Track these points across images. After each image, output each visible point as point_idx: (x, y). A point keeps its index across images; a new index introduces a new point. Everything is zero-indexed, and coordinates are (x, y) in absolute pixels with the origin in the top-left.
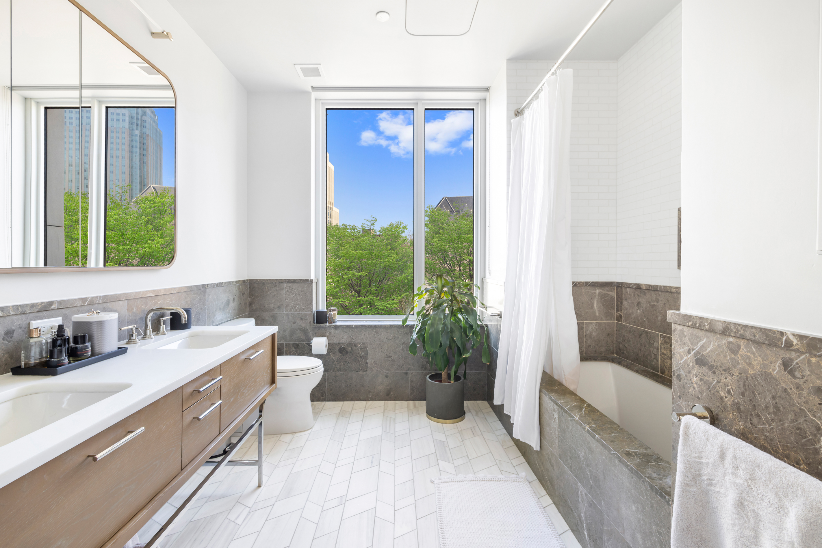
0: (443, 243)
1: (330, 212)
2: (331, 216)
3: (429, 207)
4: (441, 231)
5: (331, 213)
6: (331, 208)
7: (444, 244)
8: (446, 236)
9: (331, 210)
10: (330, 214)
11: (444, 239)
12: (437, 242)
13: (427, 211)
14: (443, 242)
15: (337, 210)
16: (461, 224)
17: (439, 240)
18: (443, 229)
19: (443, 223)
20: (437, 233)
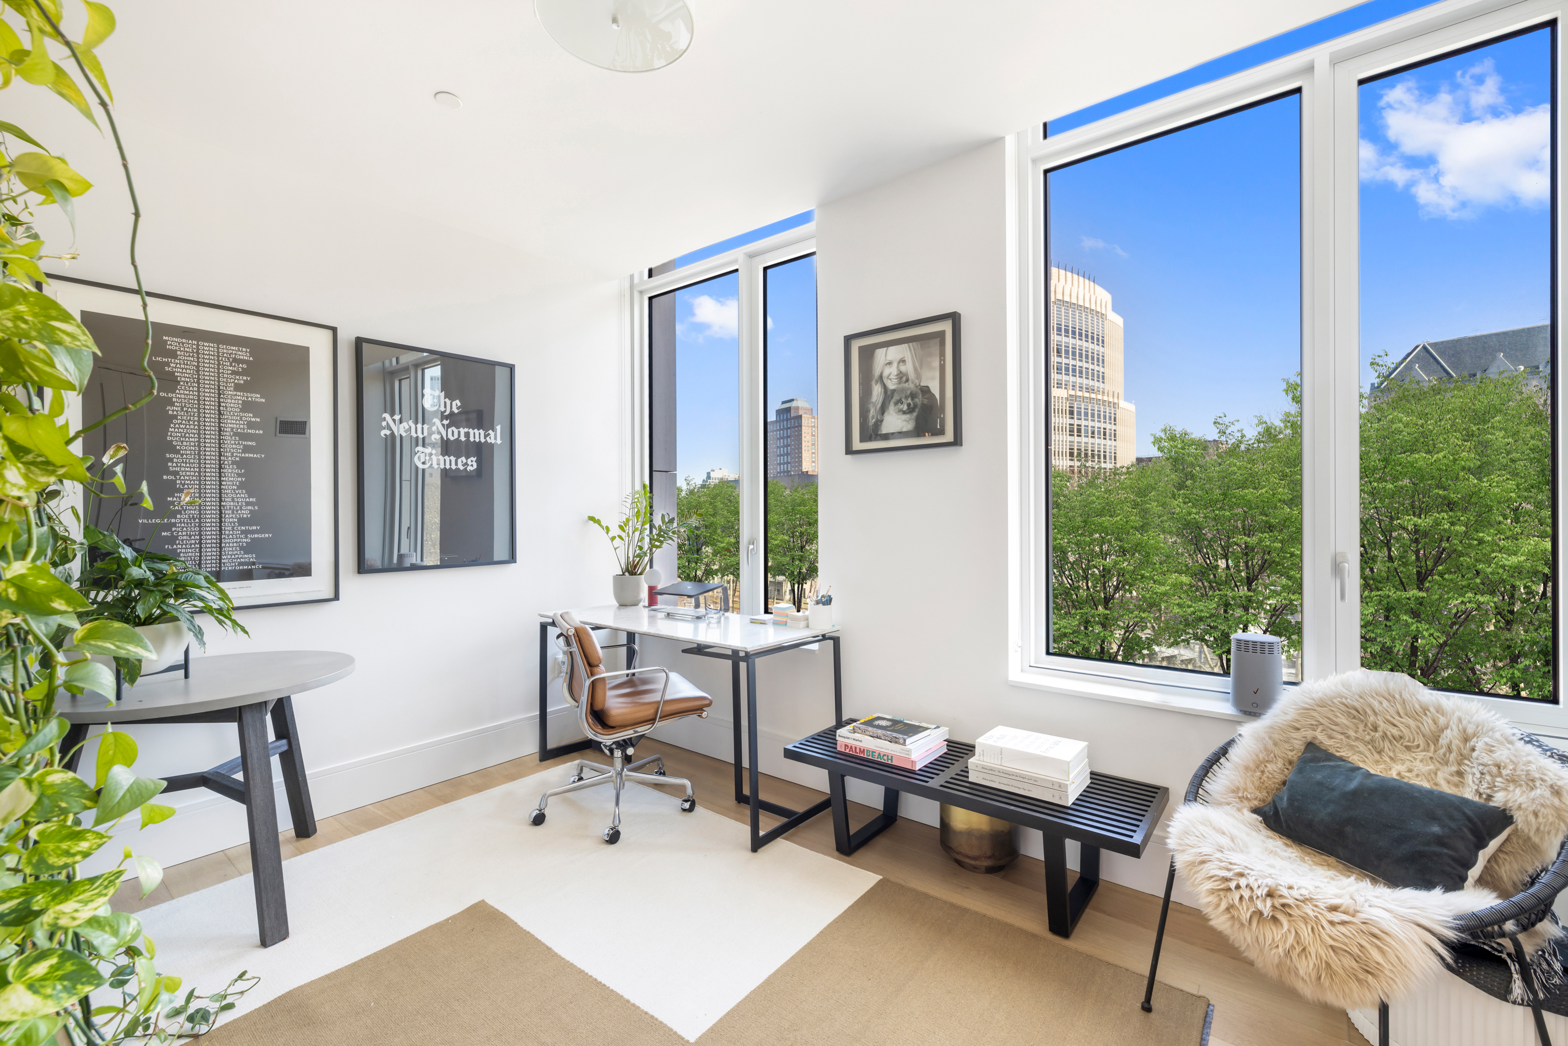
0: (1192, 507)
1: (1113, 412)
2: (1115, 421)
3: (1165, 430)
4: (1189, 483)
5: (1115, 414)
6: (1115, 404)
7: (1194, 510)
8: (1200, 492)
9: (1114, 407)
10: (1113, 416)
11: (1195, 499)
12: (1180, 507)
13: (1162, 438)
14: (1194, 506)
15: (1131, 407)
16: (1229, 465)
17: (1185, 503)
18: (1193, 477)
19: (1192, 465)
20: (1181, 486)
